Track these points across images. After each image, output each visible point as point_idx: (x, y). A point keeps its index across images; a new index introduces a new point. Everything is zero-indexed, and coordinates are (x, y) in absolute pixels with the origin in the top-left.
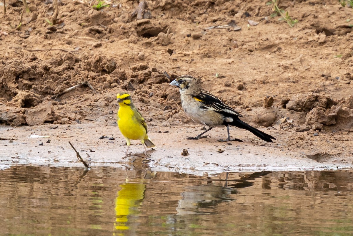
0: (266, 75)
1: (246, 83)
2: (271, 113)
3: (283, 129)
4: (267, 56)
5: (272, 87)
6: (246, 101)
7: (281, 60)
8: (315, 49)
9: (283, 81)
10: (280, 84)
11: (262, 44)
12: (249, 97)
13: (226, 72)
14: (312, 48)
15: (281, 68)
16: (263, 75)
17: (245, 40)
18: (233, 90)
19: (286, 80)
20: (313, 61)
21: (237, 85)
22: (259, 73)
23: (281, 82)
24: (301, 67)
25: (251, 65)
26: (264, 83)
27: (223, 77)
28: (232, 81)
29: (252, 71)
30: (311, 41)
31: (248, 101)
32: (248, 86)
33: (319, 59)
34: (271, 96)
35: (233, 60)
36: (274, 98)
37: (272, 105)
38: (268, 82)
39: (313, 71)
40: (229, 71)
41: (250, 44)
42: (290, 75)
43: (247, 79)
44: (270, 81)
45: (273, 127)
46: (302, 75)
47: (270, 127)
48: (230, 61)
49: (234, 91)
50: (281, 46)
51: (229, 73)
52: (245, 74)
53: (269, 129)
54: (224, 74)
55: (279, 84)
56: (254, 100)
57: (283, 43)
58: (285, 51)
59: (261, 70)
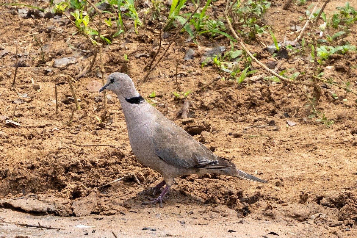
0: (303, 172)
1: (283, 179)
2: (306, 209)
3: (317, 224)
4: (304, 155)
5: (308, 184)
6: (281, 197)
7: (317, 158)
8: (349, 149)
9: (318, 178)
10: (316, 182)
11: (299, 143)
12: (285, 193)
13: (265, 169)
14: (346, 148)
15: (316, 166)
16: (300, 172)
17: (283, 139)
18: (271, 186)
19: (321, 178)
20: (347, 161)
21: (275, 181)
22: (296, 171)
23: (316, 179)
24: (335, 165)
25: (288, 163)
26: (300, 180)
27: (262, 174)
28: (270, 177)
29: (289, 168)
30: (346, 141)
31: (285, 197)
32: (286, 183)
33: (353, 159)
34: (306, 192)
35: (272, 158)
36: (309, 195)
37: (306, 201)
38: (304, 179)
39: (347, 170)
40: (267, 168)
41: (288, 143)
42: (325, 173)
43: (285, 175)
44: (306, 178)
45: (307, 222)
46: (336, 173)
47: (305, 222)
48: (268, 158)
49: (271, 188)
50: (317, 145)
51: (268, 170)
52: (283, 171)
53: (303, 224)
54: (262, 171)
55: (314, 181)
56: (290, 195)
57: (319, 142)
58: (321, 150)
59: (298, 168)
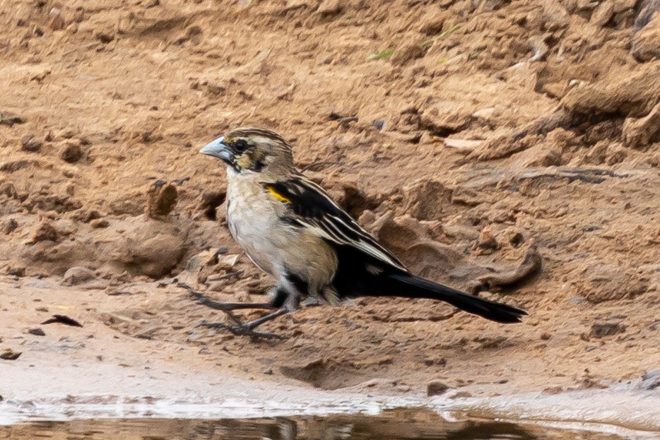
0: (154, 113)
1: (90, 139)
2: (169, 236)
3: (208, 285)
4: (158, 56)
5: (173, 154)
6: (89, 197)
7: (200, 67)
8: (307, 32)
9: (206, 133)
10: (197, 145)
11: (140, 17)
12: (98, 183)
13: (26, 105)
14: (297, 31)
15: (200, 93)
16: (144, 114)
17: (86, 6)
18: (49, 163)
19: (217, 131)
20: (301, 72)
21: (62, 145)
22: (130, 108)
23: (199, 136)
24: (263, 89)
25: (104, 82)
26: (147, 139)
27: (18, 121)
28: (47, 134)
29: (109, 101)
30: (295, 8)
31: (97, 197)
32: (96, 149)
33: (320, 65)
34: (170, 180)
35: (49, 69)
36: (179, 189)
37: (172, 209)
38: (160, 138)
39: (303, 102)
40: (35, 102)
41: (102, 16)
42: (228, 114)
43: (93, 126)
44: (165, 134)
45: (176, 281)
46: (266, 114)
47: (166, 280)
48: (39, 70)
49: (51, 167)
50: (200, 23)
51: (35, 110)
52: (86, 112)
53: (163, 286)
54: (18, 113)
55: (193, 142)
56: (114, 194)
57: (205, 13)
58: (213, 40)
59: (136, 99)
